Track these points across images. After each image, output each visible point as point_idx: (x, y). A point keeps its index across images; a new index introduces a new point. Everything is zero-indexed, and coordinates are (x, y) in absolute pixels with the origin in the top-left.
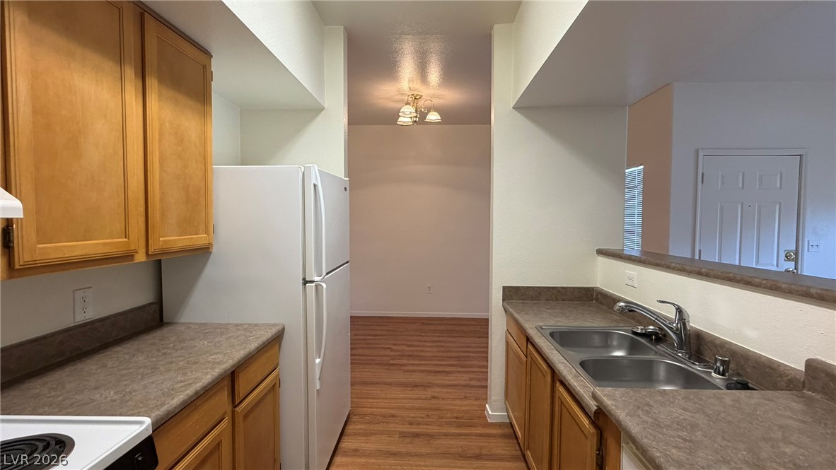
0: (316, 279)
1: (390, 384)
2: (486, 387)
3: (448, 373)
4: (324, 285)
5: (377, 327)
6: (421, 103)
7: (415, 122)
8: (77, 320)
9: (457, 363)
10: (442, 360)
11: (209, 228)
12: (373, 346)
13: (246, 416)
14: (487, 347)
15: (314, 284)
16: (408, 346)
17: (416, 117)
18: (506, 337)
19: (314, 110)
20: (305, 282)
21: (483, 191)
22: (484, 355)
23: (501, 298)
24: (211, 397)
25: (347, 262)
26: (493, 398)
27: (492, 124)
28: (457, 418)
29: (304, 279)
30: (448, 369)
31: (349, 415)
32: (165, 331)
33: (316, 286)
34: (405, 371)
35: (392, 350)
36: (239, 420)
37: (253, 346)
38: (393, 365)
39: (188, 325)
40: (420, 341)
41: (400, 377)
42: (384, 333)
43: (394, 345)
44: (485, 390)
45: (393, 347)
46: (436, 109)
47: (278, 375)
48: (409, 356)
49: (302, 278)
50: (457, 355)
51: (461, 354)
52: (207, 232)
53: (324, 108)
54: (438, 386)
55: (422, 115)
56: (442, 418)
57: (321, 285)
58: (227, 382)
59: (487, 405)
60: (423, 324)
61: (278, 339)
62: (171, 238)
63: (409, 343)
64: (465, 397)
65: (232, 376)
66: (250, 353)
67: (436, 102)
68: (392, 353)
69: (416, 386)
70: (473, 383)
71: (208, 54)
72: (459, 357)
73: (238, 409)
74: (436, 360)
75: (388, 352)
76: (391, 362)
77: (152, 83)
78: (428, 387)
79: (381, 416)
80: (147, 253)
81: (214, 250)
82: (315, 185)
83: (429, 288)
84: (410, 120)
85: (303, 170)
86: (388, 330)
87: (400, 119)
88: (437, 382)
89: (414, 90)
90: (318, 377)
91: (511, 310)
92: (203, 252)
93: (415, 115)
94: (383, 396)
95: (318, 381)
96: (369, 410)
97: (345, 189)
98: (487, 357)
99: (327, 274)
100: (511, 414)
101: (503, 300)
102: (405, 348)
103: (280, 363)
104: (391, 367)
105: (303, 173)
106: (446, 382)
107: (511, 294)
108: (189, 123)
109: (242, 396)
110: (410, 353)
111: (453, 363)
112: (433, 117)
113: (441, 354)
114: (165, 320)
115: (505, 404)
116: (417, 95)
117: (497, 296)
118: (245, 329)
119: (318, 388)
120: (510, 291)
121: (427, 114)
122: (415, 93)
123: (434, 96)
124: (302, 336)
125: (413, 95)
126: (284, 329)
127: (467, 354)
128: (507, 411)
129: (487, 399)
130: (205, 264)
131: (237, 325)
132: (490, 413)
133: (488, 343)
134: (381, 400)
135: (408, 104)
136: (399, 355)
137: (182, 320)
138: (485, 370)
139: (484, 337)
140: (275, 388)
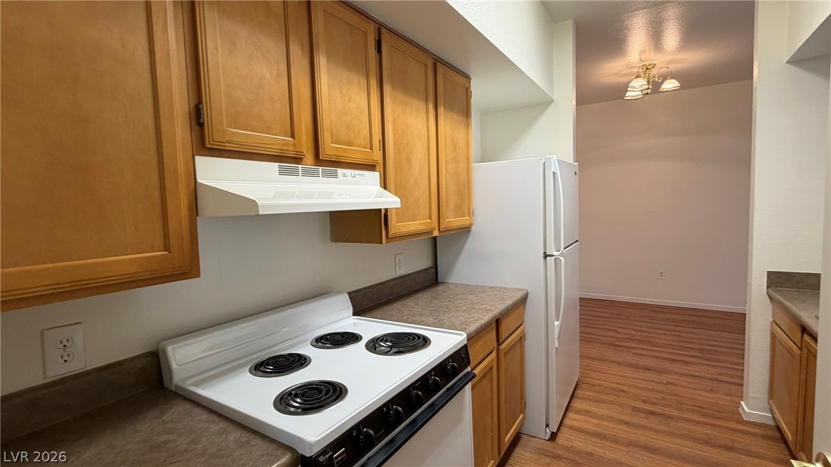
0: (555, 253)
1: (619, 363)
2: (742, 385)
3: (687, 363)
4: (562, 259)
5: (601, 310)
6: (654, 72)
7: (647, 94)
8: (397, 274)
9: (700, 355)
10: (679, 350)
11: (470, 213)
12: (596, 326)
13: (506, 354)
14: (744, 344)
15: (553, 258)
16: (636, 331)
17: (648, 89)
18: (772, 328)
19: (543, 104)
20: (546, 256)
21: (743, 162)
22: (740, 352)
23: (765, 284)
24: (487, 333)
25: (577, 241)
26: (751, 394)
27: (754, 77)
28: (701, 407)
29: (545, 253)
30: (688, 359)
31: (577, 382)
32: (440, 288)
33: (555, 259)
34: (634, 354)
35: (618, 332)
36: (502, 355)
37: (509, 302)
38: (620, 346)
39: (456, 285)
40: (650, 328)
41: (628, 358)
42: (608, 315)
43: (620, 328)
44: (740, 387)
45: (619, 330)
46: (673, 76)
47: (523, 330)
48: (640, 340)
49: (542, 253)
50: (701, 347)
51: (705, 347)
52: (469, 215)
53: (553, 101)
54: (676, 373)
55: (655, 86)
56: (683, 404)
57: (559, 259)
58: (494, 325)
59: (742, 402)
60: (653, 311)
61: (523, 301)
62: (452, 220)
63: (638, 328)
64: (712, 390)
65: (498, 322)
66: (508, 307)
67: (672, 67)
68: (619, 336)
69: (648, 369)
70: (721, 378)
71: (468, 77)
72: (703, 350)
73: (502, 347)
74: (673, 349)
75: (613, 334)
76: (618, 343)
77: (441, 110)
78: (662, 372)
79: (610, 388)
80: (439, 230)
81: (473, 229)
82: (554, 173)
83: (662, 273)
84: (640, 93)
85: (543, 161)
86: (611, 314)
87: (628, 94)
88: (672, 369)
89: (646, 61)
90: (556, 336)
91: (778, 297)
92: (465, 230)
93: (647, 86)
94: (611, 372)
95: (556, 340)
96: (598, 382)
97: (576, 173)
98: (744, 355)
99: (565, 248)
100: (778, 416)
101: (768, 287)
102: (633, 332)
103: (525, 320)
104: (619, 348)
105: (544, 164)
106: (686, 372)
107: (778, 280)
108: (460, 134)
109: (504, 338)
110: (639, 338)
111: (694, 354)
112: (671, 85)
113: (676, 343)
114: (439, 280)
115: (769, 404)
116: (650, 65)
117: (758, 283)
118: (497, 291)
119: (557, 346)
120: (778, 277)
121: (662, 82)
122: (647, 63)
123: (671, 62)
124: (543, 300)
125: (644, 65)
126: (528, 293)
127: (712, 348)
128: (772, 412)
129: (742, 397)
130: (468, 238)
131: (491, 288)
132: (746, 410)
133: (744, 340)
134: (609, 376)
135: (638, 76)
136: (627, 338)
137: (451, 281)
138: (741, 368)
139: (740, 333)
140: (522, 339)
